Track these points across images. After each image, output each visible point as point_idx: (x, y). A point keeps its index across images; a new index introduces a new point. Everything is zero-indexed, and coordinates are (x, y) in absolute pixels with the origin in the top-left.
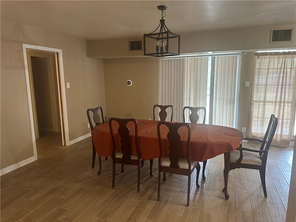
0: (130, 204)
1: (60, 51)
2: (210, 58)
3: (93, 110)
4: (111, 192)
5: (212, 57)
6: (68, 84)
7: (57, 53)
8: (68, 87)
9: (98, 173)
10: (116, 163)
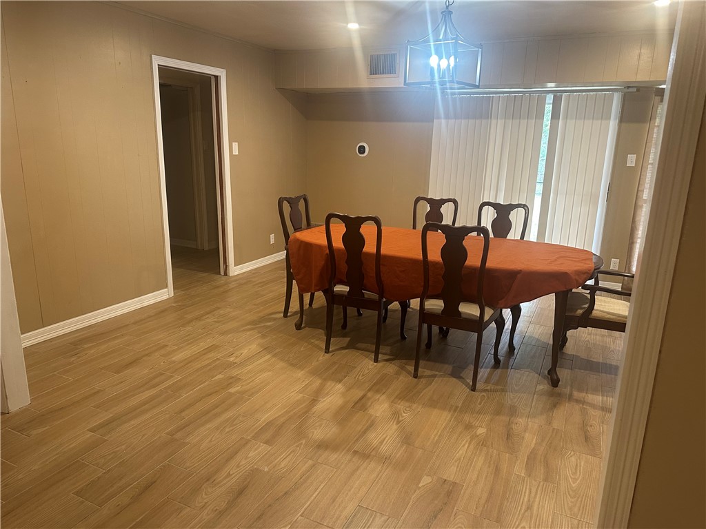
0: (360, 378)
1: (222, 73)
2: (550, 99)
3: (289, 200)
4: (322, 357)
5: (554, 96)
6: (235, 145)
7: (216, 77)
8: (236, 152)
9: (296, 325)
10: (334, 304)
